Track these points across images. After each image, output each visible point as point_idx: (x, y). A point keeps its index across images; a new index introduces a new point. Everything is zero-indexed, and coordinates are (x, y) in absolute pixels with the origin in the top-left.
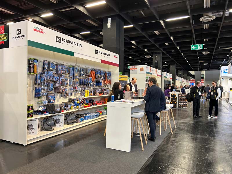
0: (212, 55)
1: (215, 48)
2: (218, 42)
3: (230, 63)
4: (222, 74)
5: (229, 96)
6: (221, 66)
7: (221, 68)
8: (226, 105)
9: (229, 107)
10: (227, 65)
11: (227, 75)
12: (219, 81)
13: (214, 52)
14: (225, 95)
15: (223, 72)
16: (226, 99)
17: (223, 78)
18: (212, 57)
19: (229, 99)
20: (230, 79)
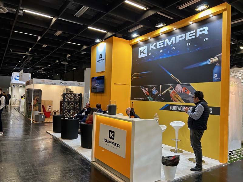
0: (3, 57)
1: (6, 50)
2: (9, 43)
3: (22, 70)
4: (13, 81)
5: (20, 104)
6: (12, 72)
7: (12, 74)
8: (17, 115)
9: (20, 117)
10: (19, 72)
11: (18, 82)
12: (10, 88)
13: (5, 55)
14: (15, 103)
15: (14, 78)
16: (17, 107)
17: (13, 85)
18: (2, 60)
19: (19, 107)
20: (21, 87)
